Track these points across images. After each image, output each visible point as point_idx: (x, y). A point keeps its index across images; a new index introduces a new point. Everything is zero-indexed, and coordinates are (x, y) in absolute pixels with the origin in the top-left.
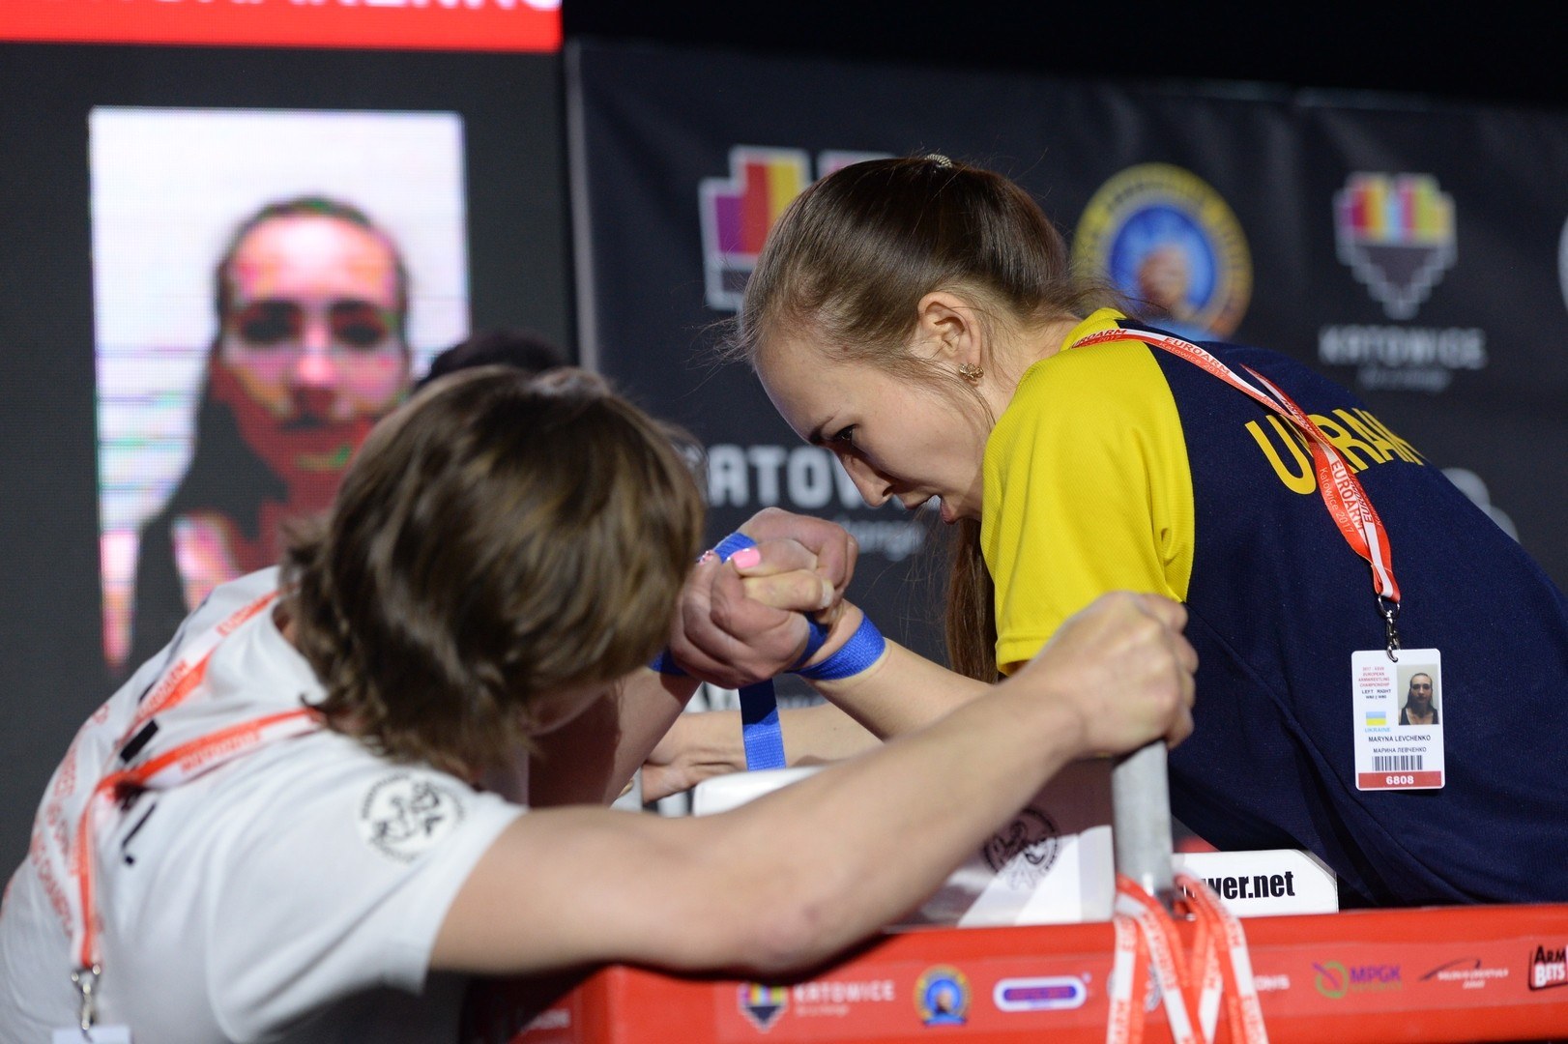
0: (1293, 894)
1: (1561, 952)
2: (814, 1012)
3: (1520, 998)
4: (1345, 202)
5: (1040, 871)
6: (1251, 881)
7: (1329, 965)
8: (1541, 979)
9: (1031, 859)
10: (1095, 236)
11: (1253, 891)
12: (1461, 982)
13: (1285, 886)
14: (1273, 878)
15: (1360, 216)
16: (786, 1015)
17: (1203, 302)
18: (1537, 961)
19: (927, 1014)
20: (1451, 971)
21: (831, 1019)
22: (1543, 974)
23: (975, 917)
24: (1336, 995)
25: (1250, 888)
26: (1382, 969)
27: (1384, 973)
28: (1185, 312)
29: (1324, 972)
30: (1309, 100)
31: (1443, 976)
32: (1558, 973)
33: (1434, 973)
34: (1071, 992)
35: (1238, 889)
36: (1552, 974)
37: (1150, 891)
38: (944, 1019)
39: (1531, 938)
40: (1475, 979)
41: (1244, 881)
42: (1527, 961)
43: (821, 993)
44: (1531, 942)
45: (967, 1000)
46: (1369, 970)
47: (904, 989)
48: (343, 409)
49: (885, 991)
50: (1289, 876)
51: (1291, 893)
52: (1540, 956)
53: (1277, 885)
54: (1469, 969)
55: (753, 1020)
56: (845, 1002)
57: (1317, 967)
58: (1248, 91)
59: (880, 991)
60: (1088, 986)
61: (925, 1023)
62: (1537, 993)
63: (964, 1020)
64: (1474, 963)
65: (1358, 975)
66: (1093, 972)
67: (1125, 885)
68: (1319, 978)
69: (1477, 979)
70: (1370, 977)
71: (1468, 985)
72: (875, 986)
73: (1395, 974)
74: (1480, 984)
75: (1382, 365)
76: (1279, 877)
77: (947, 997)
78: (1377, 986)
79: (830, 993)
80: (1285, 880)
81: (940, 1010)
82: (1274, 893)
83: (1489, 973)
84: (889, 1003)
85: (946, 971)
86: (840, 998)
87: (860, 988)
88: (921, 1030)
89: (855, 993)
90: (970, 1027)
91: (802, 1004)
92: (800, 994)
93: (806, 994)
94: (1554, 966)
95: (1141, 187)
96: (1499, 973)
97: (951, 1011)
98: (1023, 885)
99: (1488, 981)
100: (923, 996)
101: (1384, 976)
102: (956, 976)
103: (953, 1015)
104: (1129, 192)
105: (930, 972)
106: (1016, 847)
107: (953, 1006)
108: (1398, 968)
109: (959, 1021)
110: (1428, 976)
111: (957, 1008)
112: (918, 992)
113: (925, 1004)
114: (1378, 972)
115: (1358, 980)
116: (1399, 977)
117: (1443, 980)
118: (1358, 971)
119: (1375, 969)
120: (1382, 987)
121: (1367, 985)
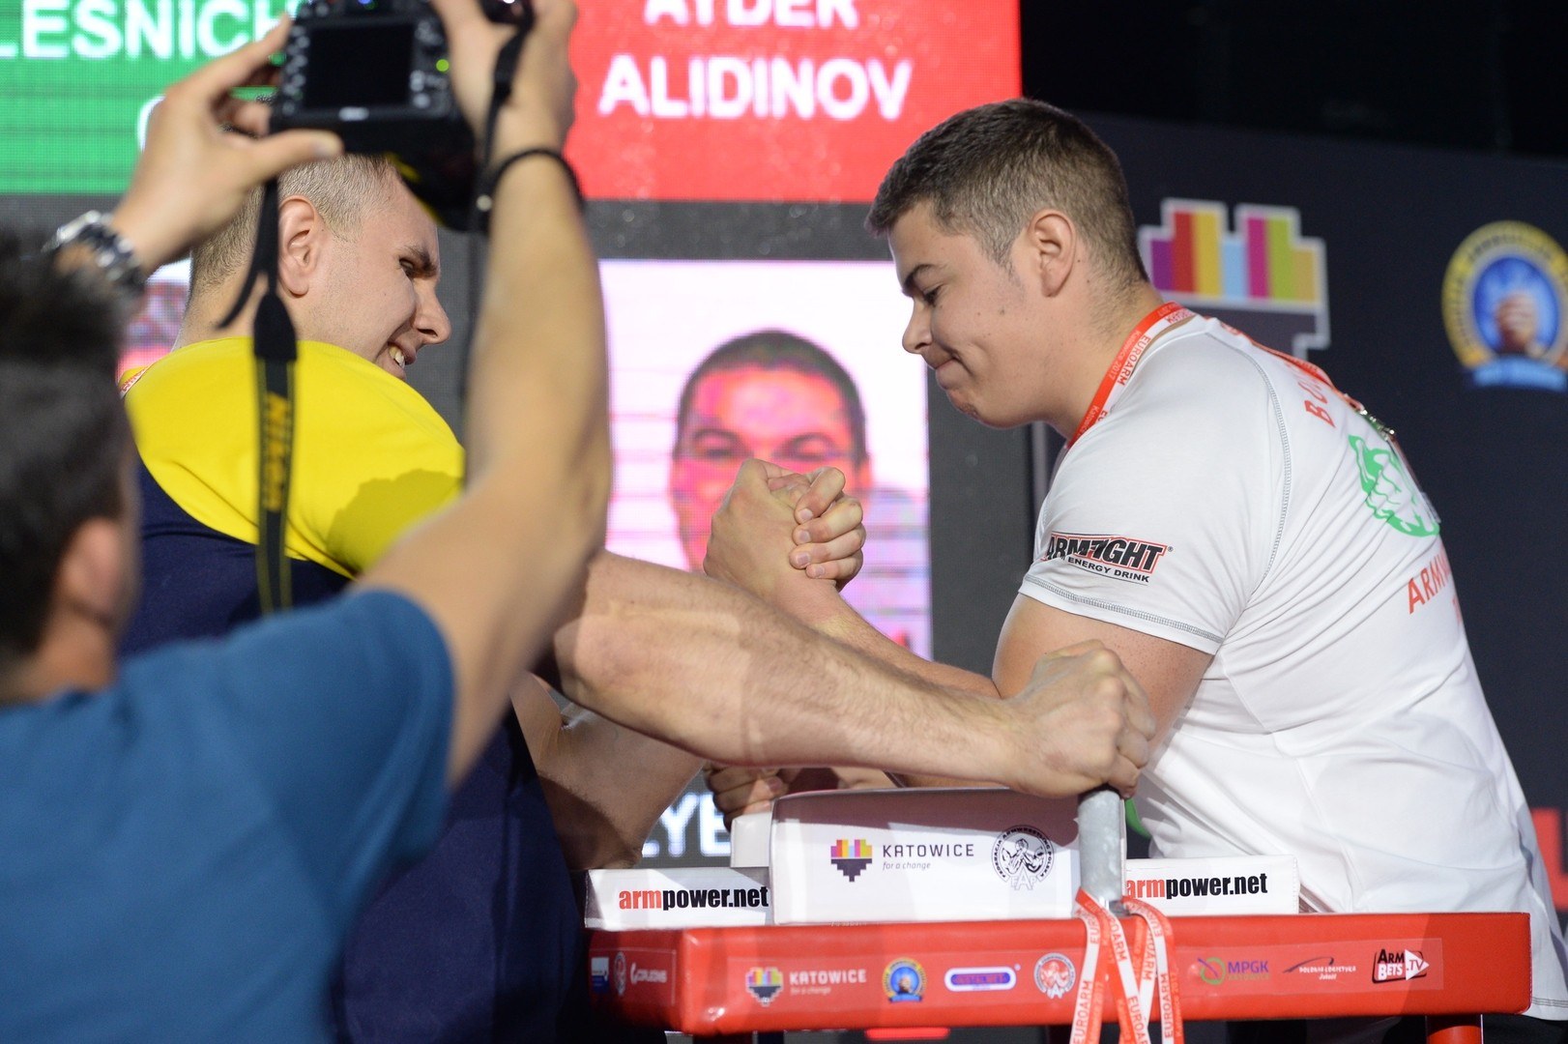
0: (1266, 893)
1: (1400, 955)
2: (804, 991)
3: (1365, 988)
5: (1037, 877)
6: (1233, 881)
7: (1210, 960)
8: (1383, 975)
11: (1233, 890)
12: (1319, 974)
13: (1260, 886)
14: (1251, 879)
16: (782, 992)
18: (1379, 962)
19: (892, 994)
20: (1309, 966)
21: (820, 995)
22: (1384, 971)
26: (1256, 962)
27: (1255, 965)
28: (1536, 349)
29: (1207, 965)
31: (1302, 969)
32: (1397, 970)
33: (1296, 967)
34: (1006, 978)
35: (1222, 887)
36: (1393, 972)
38: (905, 997)
40: (1328, 974)
42: (1373, 960)
43: (810, 978)
44: (1376, 946)
46: (1244, 964)
47: (874, 976)
49: (861, 976)
50: (1263, 877)
51: (1264, 890)
52: (1383, 957)
53: (1255, 884)
54: (1324, 965)
55: (756, 996)
56: (829, 984)
57: (1200, 961)
59: (856, 976)
60: (1016, 972)
61: (891, 1000)
62: (1380, 985)
63: (921, 998)
64: (1330, 960)
65: (1233, 967)
66: (1022, 964)
69: (1332, 973)
70: (1243, 969)
71: (1327, 977)
72: (852, 972)
73: (1264, 967)
74: (1334, 977)
76: (1255, 878)
77: (908, 980)
78: (1249, 976)
79: (817, 978)
80: (1260, 881)
81: (902, 991)
82: (1251, 891)
83: (1339, 969)
84: (863, 984)
85: (906, 961)
86: (825, 981)
87: (840, 974)
88: (886, 1005)
89: (835, 977)
90: (925, 1004)
91: (795, 986)
92: (793, 978)
93: (798, 978)
94: (1394, 965)
95: (1496, 240)
96: (1349, 969)
97: (910, 991)
98: (1024, 888)
99: (1338, 973)
100: (889, 981)
101: (1255, 969)
102: (914, 965)
103: (912, 994)
104: (1487, 245)
105: (894, 962)
106: (1019, 859)
107: (911, 987)
108: (1266, 963)
109: (918, 998)
110: (1291, 970)
111: (915, 989)
112: (884, 976)
113: (890, 986)
114: (1250, 966)
115: (1234, 971)
116: (1267, 971)
117: (1302, 973)
118: (1234, 965)
119: (1247, 964)
120: (1254, 976)
121: (1240, 975)
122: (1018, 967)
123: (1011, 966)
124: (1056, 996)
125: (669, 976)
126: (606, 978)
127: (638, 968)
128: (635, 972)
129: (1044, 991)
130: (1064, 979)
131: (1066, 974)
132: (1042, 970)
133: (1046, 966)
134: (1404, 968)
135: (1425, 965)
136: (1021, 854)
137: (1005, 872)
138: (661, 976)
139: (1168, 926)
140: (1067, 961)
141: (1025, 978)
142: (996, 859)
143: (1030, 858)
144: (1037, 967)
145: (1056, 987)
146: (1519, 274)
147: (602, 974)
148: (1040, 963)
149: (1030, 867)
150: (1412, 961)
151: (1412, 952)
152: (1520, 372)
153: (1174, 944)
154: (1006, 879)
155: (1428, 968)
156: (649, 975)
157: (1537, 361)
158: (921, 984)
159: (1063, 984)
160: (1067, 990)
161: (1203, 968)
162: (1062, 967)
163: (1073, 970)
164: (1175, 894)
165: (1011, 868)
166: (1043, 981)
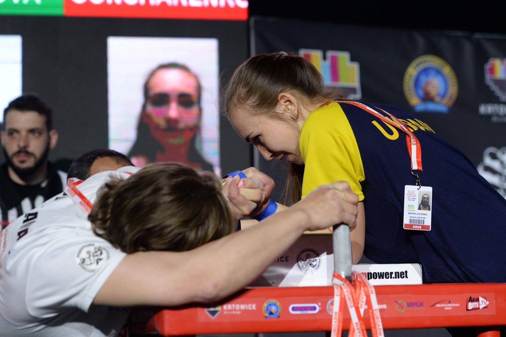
0: (407, 278)
1: (477, 299)
2: (229, 313)
3: (464, 313)
4: (487, 67)
5: (314, 269)
6: (394, 273)
7: (400, 302)
8: (470, 307)
9: (312, 265)
10: (410, 76)
11: (394, 277)
12: (444, 307)
13: (405, 275)
14: (401, 272)
15: (492, 71)
16: (220, 314)
17: (443, 96)
18: (469, 302)
19: (267, 315)
20: (440, 304)
21: (236, 315)
22: (471, 306)
23: (284, 284)
24: (402, 311)
25: (393, 275)
26: (417, 303)
27: (418, 304)
28: (438, 99)
29: (400, 304)
30: (477, 36)
31: (438, 305)
32: (476, 305)
33: (435, 304)
34: (314, 308)
35: (390, 276)
36: (474, 306)
37: (343, 276)
38: (272, 316)
39: (468, 294)
40: (448, 307)
41: (392, 273)
42: (466, 302)
43: (232, 307)
44: (468, 295)
45: (280, 310)
46: (413, 303)
47: (259, 307)
48: (182, 125)
49: (254, 307)
50: (406, 272)
51: (407, 277)
52: (470, 300)
53: (403, 275)
54: (447, 303)
55: (209, 315)
56: (240, 310)
57: (396, 302)
58: (459, 33)
59: (251, 307)
60: (319, 306)
61: (266, 317)
62: (470, 311)
63: (279, 317)
64: (448, 302)
66: (321, 303)
67: (336, 275)
68: (396, 306)
69: (449, 307)
70: (413, 305)
71: (446, 309)
72: (250, 305)
73: (422, 304)
74: (450, 308)
75: (498, 115)
76: (403, 272)
77: (273, 309)
78: (416, 308)
79: (235, 307)
80: (405, 273)
81: (271, 313)
82: (401, 277)
83: (453, 305)
84: (254, 310)
85: (273, 301)
86: (237, 308)
87: (245, 306)
88: (264, 320)
89: (243, 307)
90: (281, 319)
91: (226, 310)
92: (225, 307)
93: (227, 307)
94: (475, 303)
95: (424, 62)
96: (457, 305)
97: (275, 313)
99: (453, 307)
100: (265, 309)
101: (418, 305)
102: (276, 303)
103: (275, 315)
104: (421, 63)
105: (268, 301)
108: (423, 303)
109: (277, 317)
110: (433, 306)
111: (277, 313)
112: (264, 307)
113: (266, 311)
115: (410, 306)
116: (423, 306)
117: (438, 307)
118: (409, 303)
119: (415, 303)
120: (417, 308)
121: (412, 308)
122: (320, 304)
123: (317, 304)
129: (331, 314)
132: (330, 305)
134: (479, 304)
135: (488, 303)
137: (302, 268)
141: (323, 308)
142: (298, 262)
143: (311, 262)
144: (328, 305)
146: (433, 73)
148: (329, 302)
150: (482, 301)
151: (482, 297)
152: (431, 107)
154: (302, 270)
155: (488, 304)
157: (438, 103)
164: (371, 278)
165: (304, 266)
166: (330, 310)
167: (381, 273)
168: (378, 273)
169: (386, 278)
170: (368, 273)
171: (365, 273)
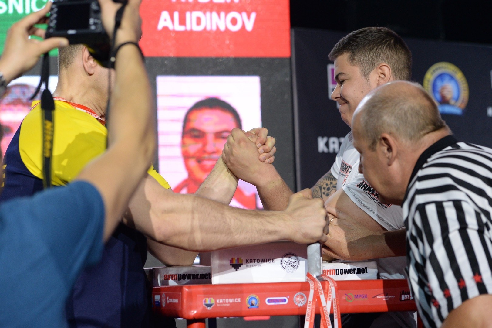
0: (367, 273)
1: (408, 292)
2: (221, 305)
3: (398, 303)
5: (294, 269)
6: (356, 270)
7: (348, 294)
11: (357, 272)
12: (383, 298)
13: (365, 271)
14: (362, 269)
16: (214, 306)
18: (402, 294)
19: (249, 306)
20: (380, 296)
21: (226, 306)
22: (403, 297)
25: (356, 271)
27: (363, 296)
28: (452, 102)
29: (348, 296)
31: (378, 297)
32: (408, 297)
34: (285, 300)
35: (353, 272)
36: (406, 297)
38: (253, 307)
40: (386, 298)
43: (223, 301)
47: (243, 300)
50: (366, 268)
51: (366, 272)
53: (363, 271)
55: (206, 307)
56: (229, 303)
59: (238, 300)
60: (288, 299)
61: (248, 308)
62: (402, 302)
63: (258, 307)
64: (386, 294)
65: (356, 297)
70: (359, 297)
72: (236, 299)
73: (366, 296)
77: (254, 302)
78: (361, 299)
79: (225, 301)
81: (252, 305)
82: (362, 273)
83: (389, 297)
84: (239, 303)
85: (253, 295)
86: (227, 302)
87: (232, 300)
88: (247, 309)
89: (231, 301)
90: (259, 309)
91: (218, 303)
92: (218, 301)
93: (219, 301)
94: (407, 296)
95: (440, 68)
96: (393, 297)
97: (255, 305)
98: (290, 272)
99: (389, 298)
100: (248, 302)
102: (256, 297)
103: (255, 306)
104: (437, 69)
105: (250, 296)
106: (289, 263)
107: (255, 304)
108: (367, 295)
109: (257, 307)
110: (374, 297)
111: (256, 304)
112: (246, 300)
113: (248, 303)
114: (361, 296)
115: (356, 298)
116: (367, 297)
117: (378, 298)
118: (356, 296)
119: (361, 295)
120: (363, 299)
121: (358, 299)
122: (288, 297)
123: (287, 297)
124: (301, 306)
125: (179, 301)
126: (159, 302)
127: (169, 298)
128: (168, 300)
129: (297, 304)
130: (303, 301)
131: (303, 299)
132: (296, 298)
133: (297, 297)
136: (289, 262)
137: (285, 267)
138: (176, 301)
139: (336, 283)
140: (304, 295)
141: (291, 300)
142: (282, 263)
143: (292, 263)
144: (294, 297)
145: (300, 303)
146: (447, 78)
147: (158, 300)
148: (295, 296)
149: (292, 266)
152: (447, 109)
153: (338, 289)
154: (285, 269)
156: (172, 300)
157: (453, 106)
158: (258, 303)
159: (303, 302)
160: (304, 304)
161: (347, 297)
162: (302, 297)
163: (306, 298)
164: (339, 274)
165: (286, 266)
166: (296, 301)
167: (346, 269)
168: (344, 270)
169: (350, 273)
170: (336, 270)
171: (334, 270)
